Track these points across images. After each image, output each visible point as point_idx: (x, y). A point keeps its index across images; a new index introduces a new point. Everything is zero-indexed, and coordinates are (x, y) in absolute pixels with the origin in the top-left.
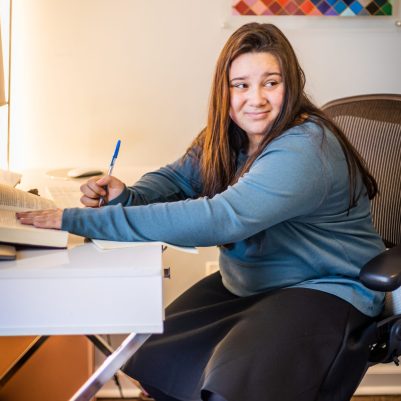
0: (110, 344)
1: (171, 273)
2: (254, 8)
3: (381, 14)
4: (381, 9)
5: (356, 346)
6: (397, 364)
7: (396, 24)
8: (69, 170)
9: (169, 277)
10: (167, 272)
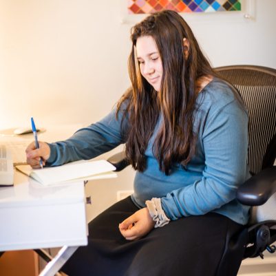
0: (50, 254)
1: (92, 200)
2: (143, 9)
3: (233, 9)
4: (233, 6)
5: (235, 247)
6: (262, 258)
7: (244, 16)
8: (15, 129)
9: (90, 203)
10: (88, 200)
